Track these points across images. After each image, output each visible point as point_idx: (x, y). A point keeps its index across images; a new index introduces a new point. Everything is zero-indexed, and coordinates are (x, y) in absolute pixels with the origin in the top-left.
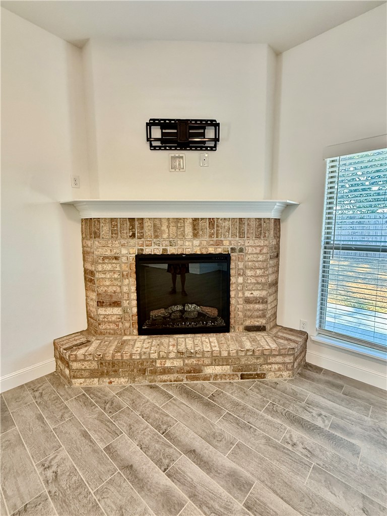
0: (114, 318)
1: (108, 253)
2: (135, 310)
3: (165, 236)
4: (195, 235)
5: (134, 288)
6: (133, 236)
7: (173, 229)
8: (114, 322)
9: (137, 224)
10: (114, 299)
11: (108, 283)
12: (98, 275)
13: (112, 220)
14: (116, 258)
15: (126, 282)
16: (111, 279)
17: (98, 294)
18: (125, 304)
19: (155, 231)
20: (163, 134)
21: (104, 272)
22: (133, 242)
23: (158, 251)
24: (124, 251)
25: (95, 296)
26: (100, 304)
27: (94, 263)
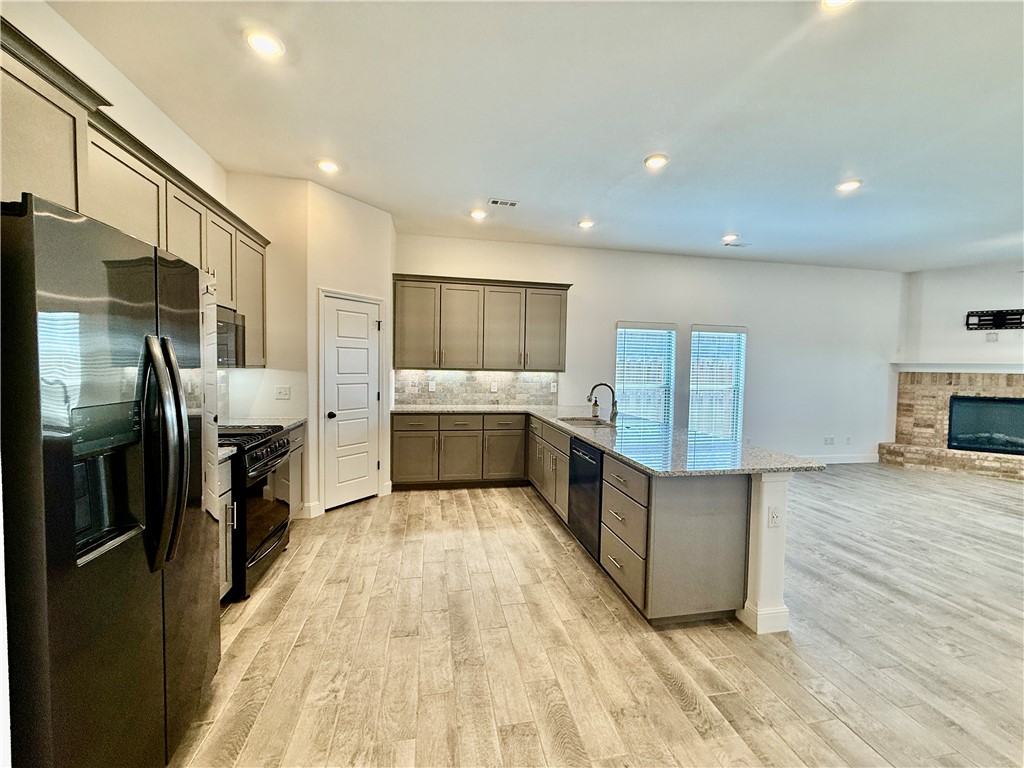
0: (927, 435)
1: (927, 393)
2: (946, 432)
3: (980, 384)
4: (1009, 385)
5: (947, 417)
6: (950, 383)
7: (987, 381)
8: (927, 438)
9: (954, 376)
10: (929, 423)
11: (924, 412)
12: (916, 407)
13: (933, 373)
14: (934, 397)
15: (940, 412)
16: (927, 410)
17: (916, 419)
18: (938, 426)
19: (970, 381)
20: (980, 320)
21: (922, 405)
22: (949, 387)
23: (972, 394)
24: (941, 393)
25: (911, 420)
26: (916, 425)
27: (913, 399)
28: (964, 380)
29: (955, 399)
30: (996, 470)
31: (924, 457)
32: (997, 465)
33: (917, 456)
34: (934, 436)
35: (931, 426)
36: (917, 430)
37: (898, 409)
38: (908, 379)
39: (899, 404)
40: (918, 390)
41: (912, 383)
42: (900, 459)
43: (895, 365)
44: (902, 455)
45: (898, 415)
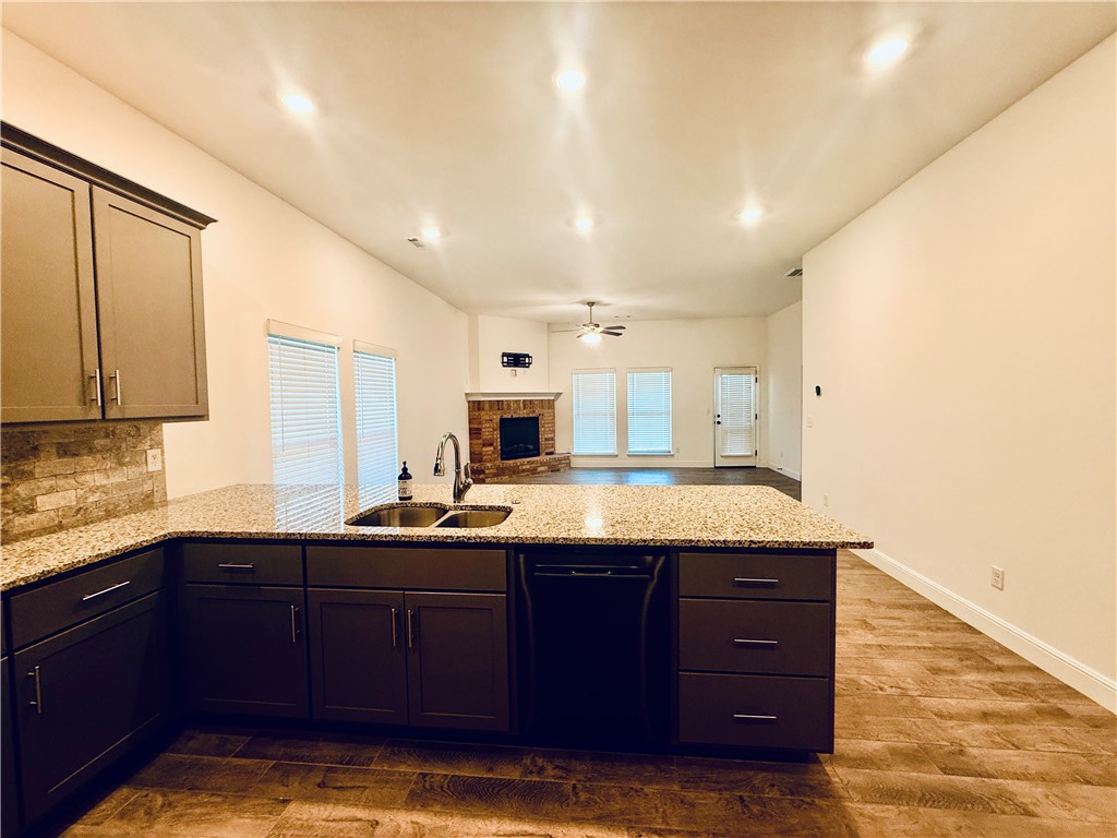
0: (490, 453)
1: (488, 418)
2: (500, 447)
3: (512, 409)
4: (524, 408)
5: (499, 436)
6: (499, 409)
7: (515, 405)
8: (490, 455)
9: (500, 403)
10: (490, 442)
11: (487, 434)
12: (482, 430)
13: (489, 401)
14: (491, 421)
15: (496, 433)
16: (489, 432)
17: (483, 440)
18: (495, 444)
19: (508, 407)
20: (508, 360)
21: (486, 428)
22: (498, 412)
23: (509, 416)
24: (495, 417)
25: (480, 441)
26: (484, 445)
27: (480, 423)
28: (505, 406)
29: (502, 420)
30: (528, 470)
31: (495, 471)
32: (528, 467)
33: (492, 471)
34: (493, 453)
35: (491, 445)
36: (484, 449)
37: (470, 434)
38: (476, 407)
39: (470, 429)
40: (485, 416)
41: (479, 409)
42: (481, 476)
43: (466, 394)
44: (483, 472)
45: (471, 439)
